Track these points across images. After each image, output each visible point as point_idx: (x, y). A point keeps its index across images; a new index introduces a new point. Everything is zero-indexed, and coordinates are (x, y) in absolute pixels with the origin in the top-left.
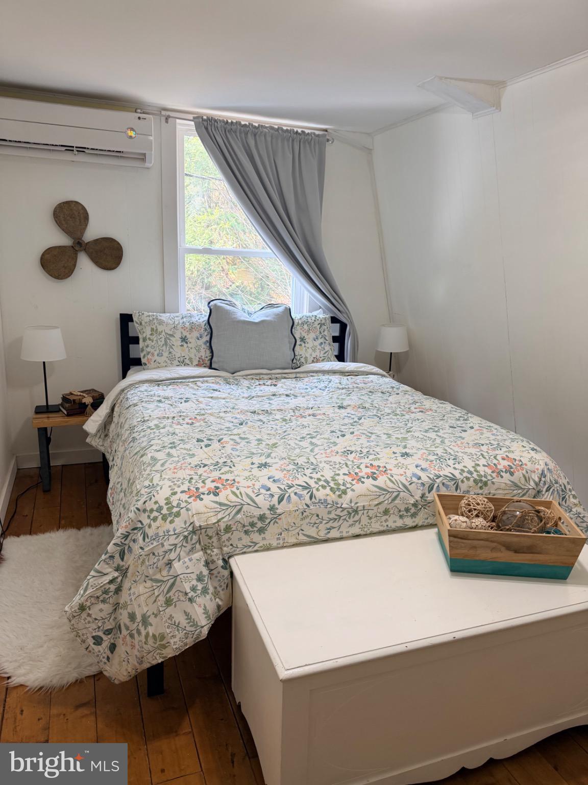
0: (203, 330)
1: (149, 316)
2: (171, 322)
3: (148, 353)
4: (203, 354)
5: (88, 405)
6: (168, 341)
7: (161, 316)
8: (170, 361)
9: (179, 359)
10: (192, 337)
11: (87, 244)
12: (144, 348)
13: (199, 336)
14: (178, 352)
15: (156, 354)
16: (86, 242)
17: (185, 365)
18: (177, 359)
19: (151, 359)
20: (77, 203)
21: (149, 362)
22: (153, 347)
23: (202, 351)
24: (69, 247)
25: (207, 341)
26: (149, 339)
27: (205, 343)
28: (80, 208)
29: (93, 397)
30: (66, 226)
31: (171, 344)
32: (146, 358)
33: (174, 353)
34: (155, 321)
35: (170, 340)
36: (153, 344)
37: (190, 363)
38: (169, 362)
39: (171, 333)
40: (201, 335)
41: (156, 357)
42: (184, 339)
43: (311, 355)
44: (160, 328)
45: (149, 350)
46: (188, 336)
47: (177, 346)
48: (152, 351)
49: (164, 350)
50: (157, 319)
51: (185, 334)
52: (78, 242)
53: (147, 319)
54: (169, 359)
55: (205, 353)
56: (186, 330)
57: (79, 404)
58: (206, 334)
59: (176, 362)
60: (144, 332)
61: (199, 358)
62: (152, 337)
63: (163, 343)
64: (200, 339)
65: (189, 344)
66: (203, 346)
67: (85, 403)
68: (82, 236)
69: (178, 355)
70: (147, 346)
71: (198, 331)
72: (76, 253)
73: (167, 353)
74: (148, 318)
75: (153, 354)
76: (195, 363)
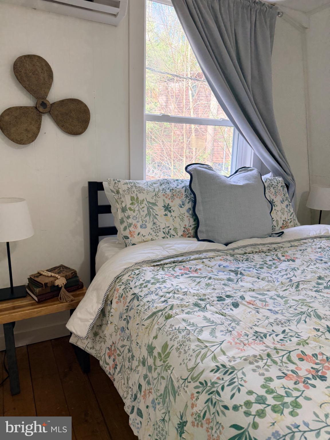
0: (184, 196)
1: (127, 183)
2: (151, 189)
3: (130, 225)
4: (187, 224)
5: (62, 287)
6: (151, 210)
7: (138, 183)
8: (155, 232)
9: (164, 230)
10: (175, 204)
11: (52, 105)
12: (125, 220)
13: (181, 203)
14: (163, 222)
15: (139, 225)
16: (51, 103)
17: (170, 237)
18: (162, 230)
19: (134, 232)
20: (39, 58)
21: (131, 236)
22: (135, 218)
23: (186, 219)
24: (32, 107)
25: (189, 208)
26: (130, 209)
27: (188, 211)
28: (44, 64)
29: (66, 277)
30: (28, 83)
31: (155, 214)
32: (128, 231)
33: (158, 223)
34: (134, 189)
35: (153, 209)
36: (135, 214)
37: (175, 234)
38: (153, 234)
39: (154, 202)
40: (183, 202)
41: (139, 230)
42: (167, 208)
43: (281, 218)
44: (141, 197)
45: (131, 222)
46: (171, 204)
47: (161, 216)
48: (134, 222)
49: (147, 221)
50: (136, 187)
51: (168, 201)
52: (43, 102)
53: (125, 187)
54: (153, 231)
55: (189, 222)
56: (168, 198)
57: (50, 287)
58: (187, 201)
59: (161, 234)
60: (122, 202)
61: (184, 228)
62: (132, 207)
63: (146, 212)
64: (183, 206)
65: (172, 213)
66: (187, 214)
67: (58, 286)
68: (47, 96)
69: (162, 226)
70: (128, 217)
71: (180, 198)
72: (40, 115)
73: (151, 224)
74: (126, 185)
75: (136, 226)
76: (180, 233)
